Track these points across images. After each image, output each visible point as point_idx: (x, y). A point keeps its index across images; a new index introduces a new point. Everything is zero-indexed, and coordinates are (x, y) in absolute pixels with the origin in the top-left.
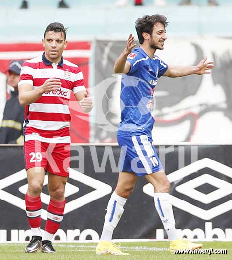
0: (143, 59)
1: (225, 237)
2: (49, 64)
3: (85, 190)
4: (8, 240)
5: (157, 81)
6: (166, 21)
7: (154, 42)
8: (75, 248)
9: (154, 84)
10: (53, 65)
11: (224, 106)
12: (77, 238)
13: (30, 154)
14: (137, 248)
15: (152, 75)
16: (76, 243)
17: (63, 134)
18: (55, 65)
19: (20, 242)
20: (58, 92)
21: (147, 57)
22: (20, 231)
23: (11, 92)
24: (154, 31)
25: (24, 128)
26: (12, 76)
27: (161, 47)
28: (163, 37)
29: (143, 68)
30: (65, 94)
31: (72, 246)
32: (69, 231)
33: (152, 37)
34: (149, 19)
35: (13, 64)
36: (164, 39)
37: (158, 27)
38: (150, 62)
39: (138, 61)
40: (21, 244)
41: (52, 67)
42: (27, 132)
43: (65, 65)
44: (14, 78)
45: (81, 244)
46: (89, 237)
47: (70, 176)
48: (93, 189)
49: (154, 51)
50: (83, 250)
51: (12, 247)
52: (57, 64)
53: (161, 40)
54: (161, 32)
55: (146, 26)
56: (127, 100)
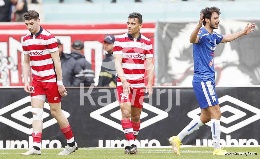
0: (206, 34)
1: (239, 144)
2: (131, 39)
3: (151, 115)
4: (103, 146)
5: (215, 47)
6: (219, 12)
7: (212, 24)
8: (145, 151)
9: (213, 50)
10: (134, 39)
11: (238, 63)
12: (146, 145)
13: (121, 94)
14: (184, 151)
15: (212, 44)
16: (146, 148)
17: (140, 82)
18: (135, 39)
19: (111, 147)
20: (137, 56)
21: (208, 34)
22: (111, 140)
23: (106, 54)
24: (212, 17)
25: (116, 78)
26: (106, 45)
27: (216, 28)
28: (218, 21)
29: (206, 40)
30: (142, 57)
31: (144, 150)
32: (141, 141)
33: (210, 21)
34: (209, 10)
35: (107, 37)
36: (218, 22)
37: (214, 15)
38: (210, 36)
39: (203, 36)
40: (111, 149)
41: (134, 41)
42: (118, 80)
43: (142, 39)
44: (107, 46)
45: (149, 149)
46: (154, 145)
47: (143, 107)
48: (157, 115)
49: (212, 30)
50: (150, 153)
51: (106, 151)
52: (137, 39)
53: (217, 23)
54: (216, 18)
55: (207, 14)
56: (197, 61)
